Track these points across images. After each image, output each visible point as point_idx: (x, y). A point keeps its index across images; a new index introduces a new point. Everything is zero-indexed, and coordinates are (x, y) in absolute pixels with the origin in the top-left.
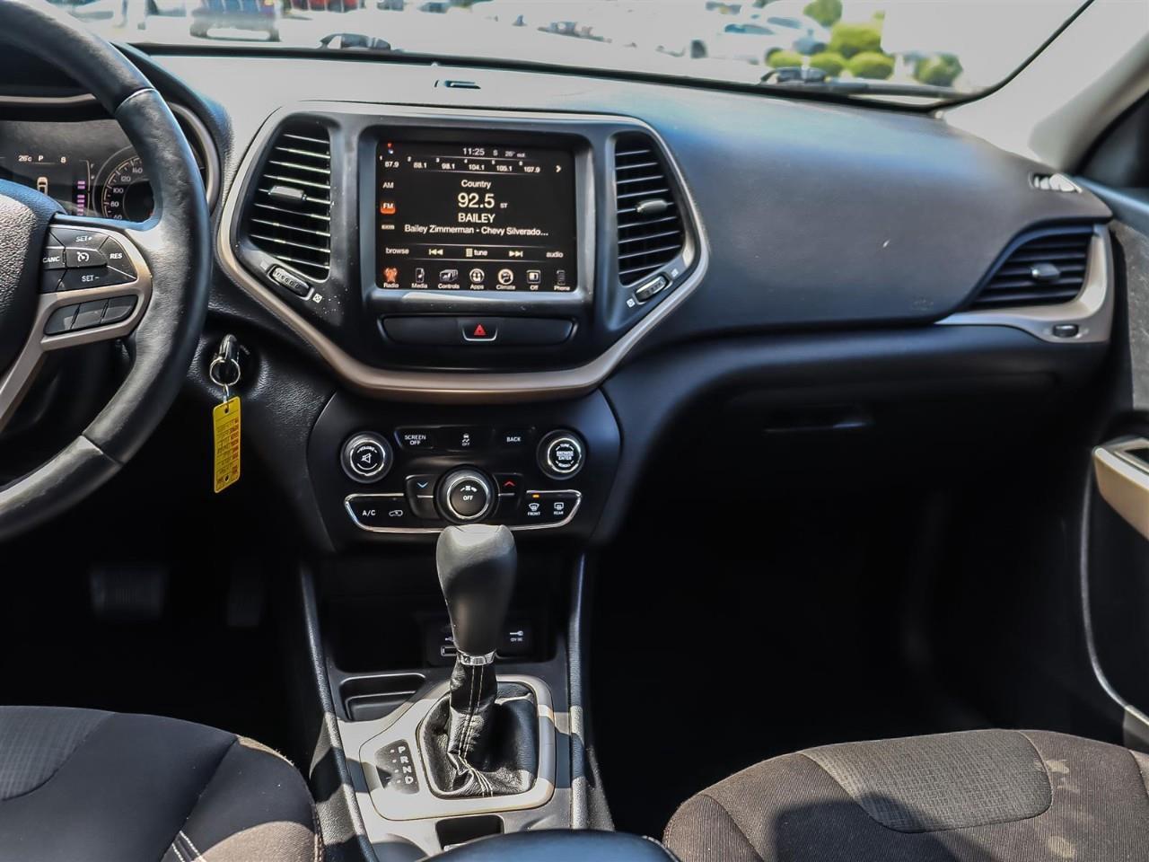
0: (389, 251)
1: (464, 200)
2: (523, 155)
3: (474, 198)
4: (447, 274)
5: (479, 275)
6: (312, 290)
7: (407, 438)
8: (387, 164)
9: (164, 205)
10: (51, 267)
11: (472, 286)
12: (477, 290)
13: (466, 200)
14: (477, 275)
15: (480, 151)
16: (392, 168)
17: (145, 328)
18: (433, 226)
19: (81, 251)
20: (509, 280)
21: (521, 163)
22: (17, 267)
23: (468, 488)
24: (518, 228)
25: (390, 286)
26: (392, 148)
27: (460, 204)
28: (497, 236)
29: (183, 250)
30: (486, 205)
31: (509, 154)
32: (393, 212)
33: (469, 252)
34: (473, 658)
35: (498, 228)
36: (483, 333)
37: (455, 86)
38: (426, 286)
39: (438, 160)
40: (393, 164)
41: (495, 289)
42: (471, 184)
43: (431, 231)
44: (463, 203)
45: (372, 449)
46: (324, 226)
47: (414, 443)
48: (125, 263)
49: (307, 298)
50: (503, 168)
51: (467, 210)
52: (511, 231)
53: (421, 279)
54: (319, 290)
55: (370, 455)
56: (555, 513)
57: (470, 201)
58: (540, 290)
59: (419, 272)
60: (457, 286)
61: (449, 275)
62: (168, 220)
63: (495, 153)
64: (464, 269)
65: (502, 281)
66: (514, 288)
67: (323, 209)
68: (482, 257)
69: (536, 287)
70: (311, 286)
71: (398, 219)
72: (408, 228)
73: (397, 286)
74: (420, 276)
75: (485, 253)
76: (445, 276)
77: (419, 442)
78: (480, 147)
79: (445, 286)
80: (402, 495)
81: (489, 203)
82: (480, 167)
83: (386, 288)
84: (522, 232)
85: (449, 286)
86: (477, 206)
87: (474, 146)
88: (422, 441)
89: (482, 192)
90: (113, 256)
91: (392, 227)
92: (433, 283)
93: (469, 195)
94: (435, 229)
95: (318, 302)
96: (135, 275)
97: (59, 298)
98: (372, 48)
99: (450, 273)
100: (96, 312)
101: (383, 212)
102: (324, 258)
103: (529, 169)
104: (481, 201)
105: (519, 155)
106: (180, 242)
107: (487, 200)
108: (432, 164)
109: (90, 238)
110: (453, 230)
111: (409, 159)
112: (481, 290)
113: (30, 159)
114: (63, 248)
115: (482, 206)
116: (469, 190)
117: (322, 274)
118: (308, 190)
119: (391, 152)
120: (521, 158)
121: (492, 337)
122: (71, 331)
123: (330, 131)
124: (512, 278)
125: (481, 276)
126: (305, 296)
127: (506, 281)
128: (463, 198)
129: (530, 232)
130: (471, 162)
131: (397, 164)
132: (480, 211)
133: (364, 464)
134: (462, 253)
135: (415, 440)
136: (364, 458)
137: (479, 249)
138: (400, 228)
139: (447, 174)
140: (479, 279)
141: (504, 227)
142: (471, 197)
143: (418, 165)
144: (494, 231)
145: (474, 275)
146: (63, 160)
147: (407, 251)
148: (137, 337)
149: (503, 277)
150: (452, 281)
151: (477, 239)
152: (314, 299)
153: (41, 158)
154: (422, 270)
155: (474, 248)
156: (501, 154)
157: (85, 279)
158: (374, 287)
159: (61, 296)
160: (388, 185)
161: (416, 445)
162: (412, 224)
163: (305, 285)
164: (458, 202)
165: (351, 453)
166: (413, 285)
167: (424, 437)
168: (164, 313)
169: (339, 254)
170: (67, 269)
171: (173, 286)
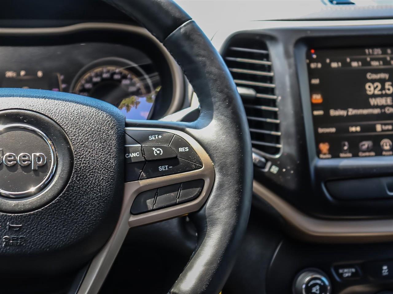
0: (321, 130)
1: (370, 89)
3: (377, 87)
4: (364, 145)
5: (388, 144)
6: (269, 164)
7: (341, 271)
8: (312, 66)
9: (215, 108)
10: (133, 161)
11: (384, 153)
12: (388, 155)
13: (372, 88)
15: (378, 51)
16: (316, 69)
17: (213, 205)
18: (350, 110)
19: (156, 147)
22: (113, 162)
25: (324, 157)
26: (314, 54)
27: (368, 92)
29: (235, 142)
30: (387, 91)
32: (321, 101)
33: (379, 128)
37: (336, 4)
38: (351, 155)
39: (348, 60)
40: (317, 65)
42: (374, 76)
43: (350, 113)
44: (370, 91)
45: (319, 282)
46: (275, 115)
47: (347, 275)
48: (192, 155)
49: (266, 170)
51: (374, 96)
53: (346, 150)
54: (275, 162)
55: (318, 287)
57: (375, 89)
59: (344, 145)
60: (373, 154)
61: (366, 146)
62: (219, 120)
63: (389, 51)
64: (377, 140)
67: (273, 103)
68: (388, 130)
70: (267, 160)
71: (325, 106)
72: (333, 113)
73: (329, 156)
75: (390, 127)
76: (364, 147)
77: (350, 275)
78: (377, 48)
79: (364, 154)
81: (389, 89)
82: (379, 63)
83: (322, 159)
85: (367, 154)
86: (380, 93)
87: (373, 47)
88: (353, 273)
89: (382, 81)
90: (181, 150)
91: (321, 112)
92: (355, 152)
93: (373, 85)
94: (352, 112)
95: (275, 172)
96: (201, 164)
97: (141, 185)
99: (366, 144)
100: (172, 194)
101: (314, 101)
102: (277, 139)
104: (383, 88)
106: (232, 135)
107: (387, 87)
108: (345, 64)
109: (160, 137)
110: (365, 112)
111: (328, 61)
112: (390, 155)
113: (14, 75)
114: (139, 145)
115: (384, 92)
116: (373, 81)
117: (277, 150)
118: (258, 90)
122: (153, 210)
123: (269, 44)
125: (390, 145)
126: (264, 167)
128: (370, 87)
130: (372, 59)
131: (319, 65)
132: (381, 96)
134: (374, 129)
135: (347, 273)
136: (314, 290)
137: (385, 124)
138: (327, 113)
139: (356, 70)
140: (388, 147)
142: (375, 85)
143: (334, 65)
145: (385, 144)
146: (40, 74)
147: (333, 130)
148: (207, 212)
150: (368, 150)
151: (383, 117)
152: (272, 170)
153: (22, 73)
155: (382, 124)
157: (161, 168)
158: (316, 159)
159: (143, 183)
160: (316, 81)
161: (348, 277)
162: (336, 109)
163: (263, 160)
164: (366, 90)
165: (304, 286)
166: (342, 155)
167: (353, 270)
168: (227, 193)
169: (287, 135)
170: (146, 162)
171: (232, 170)
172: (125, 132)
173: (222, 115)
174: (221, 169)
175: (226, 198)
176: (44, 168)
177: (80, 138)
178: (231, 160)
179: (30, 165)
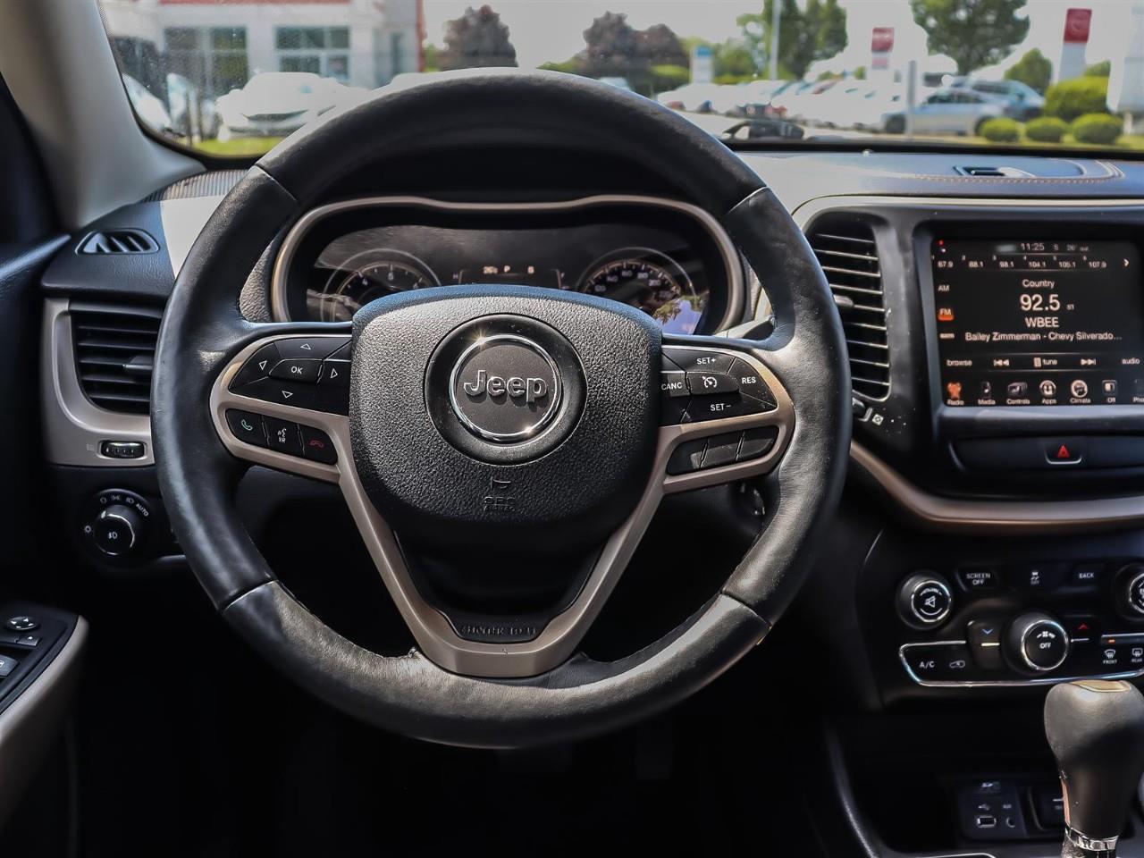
0: (950, 363)
1: (1027, 303)
2: (1086, 249)
3: (1037, 300)
4: (1015, 387)
5: (1050, 387)
6: (870, 411)
7: (969, 576)
8: (940, 264)
9: (797, 319)
10: (672, 395)
11: (1044, 401)
12: (1049, 405)
13: (1029, 302)
14: (1048, 388)
15: (1039, 246)
16: (946, 269)
17: (790, 465)
18: (996, 334)
19: (707, 376)
20: (1083, 392)
21: (1085, 258)
22: (643, 395)
23: (1045, 634)
24: (1088, 333)
25: (953, 403)
26: (943, 246)
27: (1023, 308)
28: (1066, 342)
29: (826, 372)
30: (1052, 307)
31: (1071, 248)
32: (951, 318)
33: (1037, 362)
34: (1093, 842)
35: (1067, 333)
36: (1067, 454)
37: (976, 174)
38: (994, 402)
39: (995, 258)
40: (947, 264)
41: (1070, 404)
42: (1033, 284)
43: (994, 339)
44: (1026, 306)
45: (935, 590)
46: (881, 337)
47: (978, 582)
48: (760, 388)
49: (866, 420)
50: (1066, 265)
51: (1032, 314)
52: (1081, 336)
53: (987, 394)
54: (878, 409)
55: (933, 599)
56: (1133, 660)
57: (1033, 303)
58: (1118, 402)
59: (985, 387)
60: (1027, 401)
61: (1018, 389)
62: (803, 337)
63: (1056, 247)
64: (1034, 380)
65: (1075, 394)
66: (1089, 401)
67: (879, 318)
68: (1051, 367)
69: (1113, 400)
70: (867, 404)
71: (957, 326)
72: (969, 337)
73: (962, 403)
74: (987, 391)
75: (1055, 362)
76: (1014, 391)
77: (982, 582)
78: (1038, 241)
79: (1013, 402)
80: (964, 642)
81: (1054, 305)
82: (1041, 264)
83: (951, 406)
84: (1093, 336)
85: (1019, 401)
86: (1041, 309)
87: (1032, 240)
88: (986, 580)
89: (1045, 292)
90: (744, 380)
91: (952, 336)
92: (1001, 399)
93: (1031, 297)
94: (998, 337)
95: (879, 423)
96: (774, 402)
97: (684, 431)
98: (786, 137)
99: (1018, 387)
100: (730, 447)
101: (941, 319)
102: (884, 374)
103: (1094, 265)
104: (1045, 303)
105: (1082, 249)
106: (822, 361)
107: (1051, 301)
108: (988, 262)
109: (713, 360)
110: (1018, 337)
111: (964, 258)
112: (1053, 405)
113: (495, 271)
114: (683, 372)
115: (1047, 308)
116: (1031, 291)
117: (883, 390)
118: (856, 297)
119: (944, 250)
120: (1085, 253)
121: (1077, 459)
122: (700, 469)
123: (875, 230)
124: (1086, 389)
125: (1053, 389)
126: (863, 416)
127: (1080, 394)
128: (1026, 300)
129: (1102, 337)
130: (1031, 259)
131: (951, 265)
132: (1043, 314)
133: (929, 609)
134: (1030, 364)
135: (978, 579)
136: (928, 603)
137: (1048, 358)
138: (960, 336)
139: (1006, 274)
140: (1050, 393)
141: (1073, 332)
142: (1034, 298)
143: (973, 264)
144: (1062, 337)
145: (1045, 387)
146: (531, 270)
147: (969, 363)
148: (780, 476)
149: (1076, 389)
151: (1044, 346)
152: (874, 420)
153: (507, 269)
154: (988, 384)
155: (1042, 357)
156: (1063, 249)
157: (714, 408)
158: (943, 405)
159: (686, 428)
160: (944, 288)
161: (980, 585)
162: (973, 332)
163: (861, 404)
164: (1021, 305)
165: (913, 596)
166: (980, 402)
167: (988, 576)
168: (813, 447)
169: (900, 368)
170: (692, 396)
171: (821, 413)
172: (661, 352)
173: (808, 330)
174: (805, 412)
175: (810, 456)
176: (543, 401)
177: (596, 357)
178: (818, 399)
179: (525, 394)
